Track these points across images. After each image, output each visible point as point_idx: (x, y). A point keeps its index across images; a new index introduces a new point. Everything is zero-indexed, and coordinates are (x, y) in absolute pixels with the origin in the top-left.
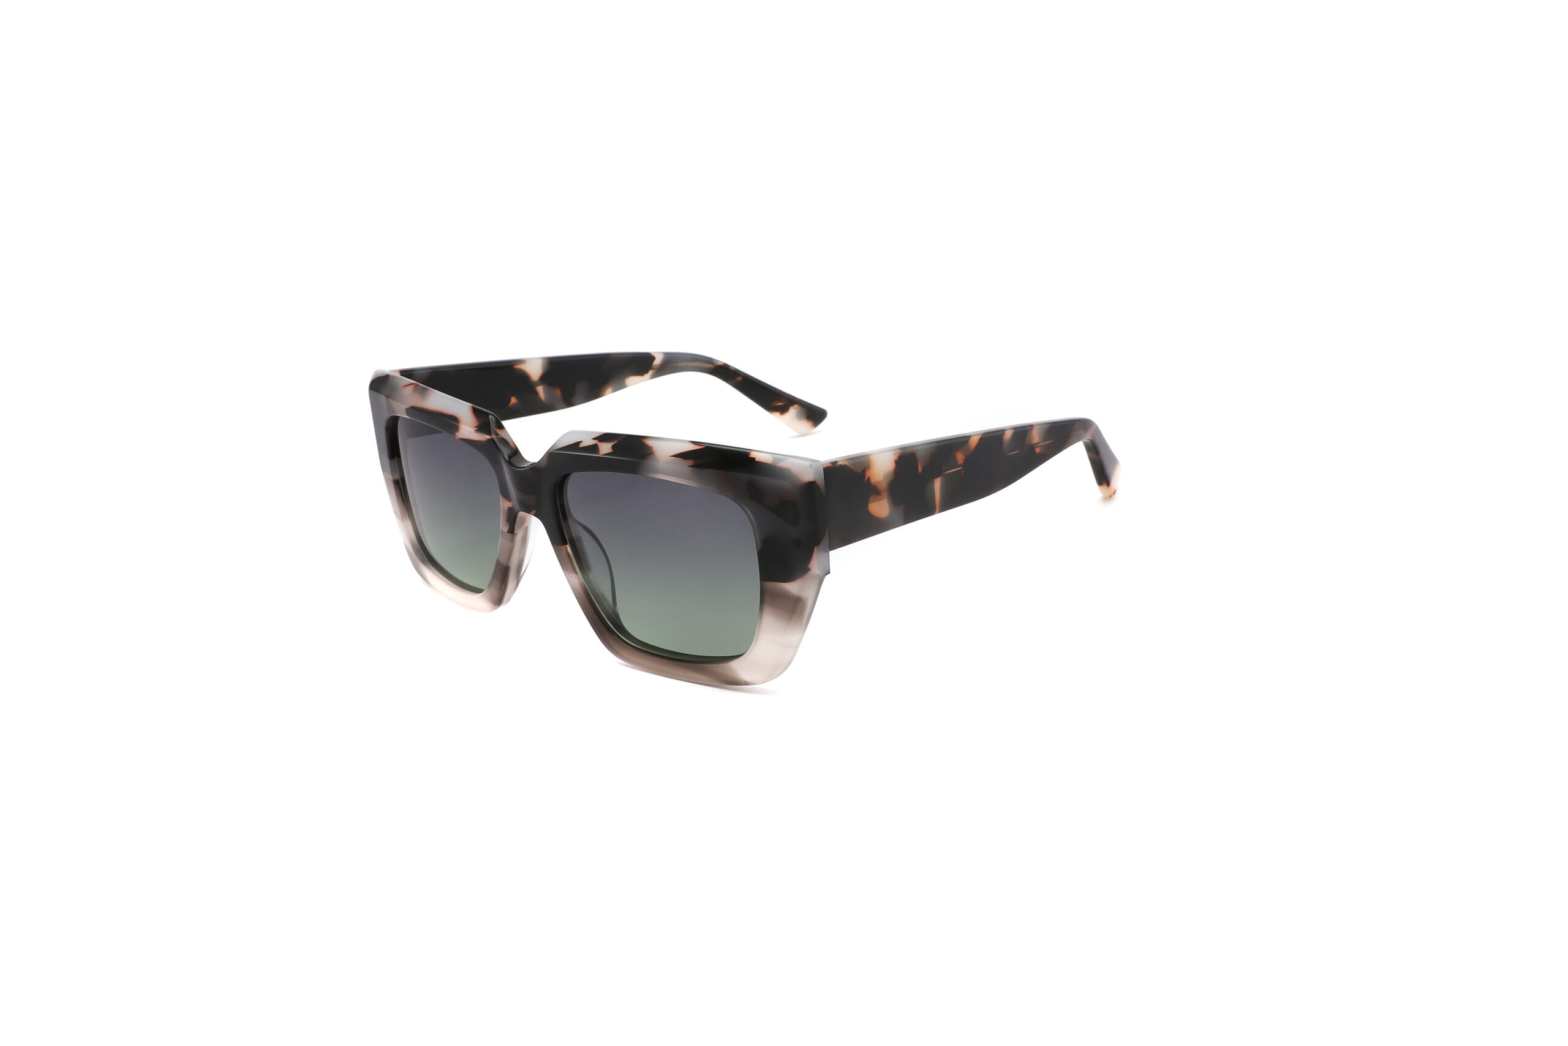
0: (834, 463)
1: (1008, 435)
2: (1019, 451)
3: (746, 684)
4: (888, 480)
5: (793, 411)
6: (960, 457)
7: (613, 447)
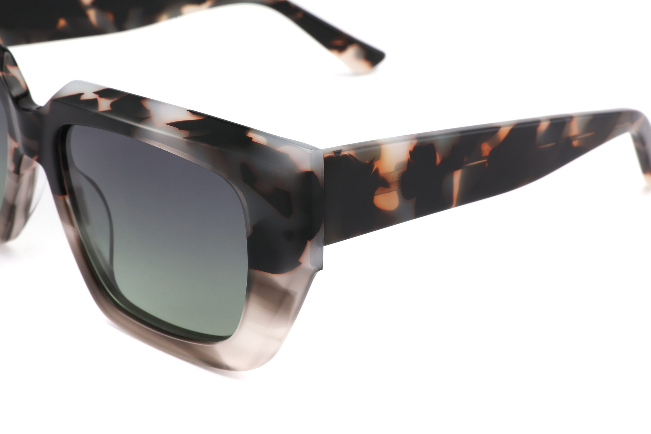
0: (338, 152)
1: (544, 126)
2: (553, 144)
3: (228, 368)
4: (400, 171)
5: (351, 51)
6: (486, 148)
7: (112, 105)
